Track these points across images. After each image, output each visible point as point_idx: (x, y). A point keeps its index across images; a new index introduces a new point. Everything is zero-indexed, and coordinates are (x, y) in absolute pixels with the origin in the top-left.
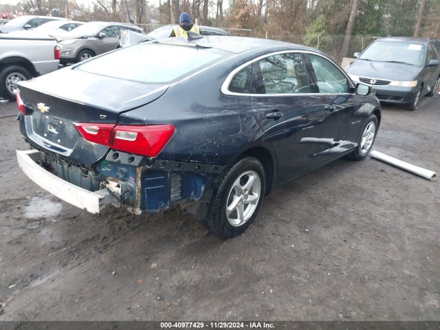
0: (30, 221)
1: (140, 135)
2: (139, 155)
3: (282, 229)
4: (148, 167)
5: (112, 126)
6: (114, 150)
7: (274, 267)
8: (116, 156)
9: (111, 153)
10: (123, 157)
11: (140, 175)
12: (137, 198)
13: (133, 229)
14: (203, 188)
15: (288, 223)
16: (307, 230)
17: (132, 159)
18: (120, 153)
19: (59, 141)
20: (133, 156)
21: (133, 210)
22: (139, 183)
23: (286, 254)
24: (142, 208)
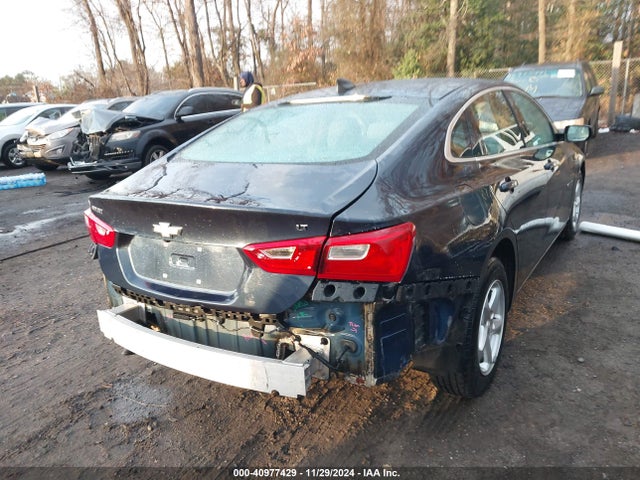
0: (134, 428)
1: (374, 247)
2: (371, 282)
3: (543, 364)
4: (388, 301)
5: (321, 240)
6: (323, 281)
7: (577, 431)
8: (330, 290)
9: (320, 287)
10: (344, 291)
11: (370, 317)
12: (366, 358)
13: (313, 410)
14: (449, 322)
15: (545, 353)
16: (581, 360)
17: (360, 292)
18: (336, 285)
19: (199, 282)
20: (361, 285)
21: (358, 381)
22: (371, 330)
23: (580, 406)
24: (377, 374)
